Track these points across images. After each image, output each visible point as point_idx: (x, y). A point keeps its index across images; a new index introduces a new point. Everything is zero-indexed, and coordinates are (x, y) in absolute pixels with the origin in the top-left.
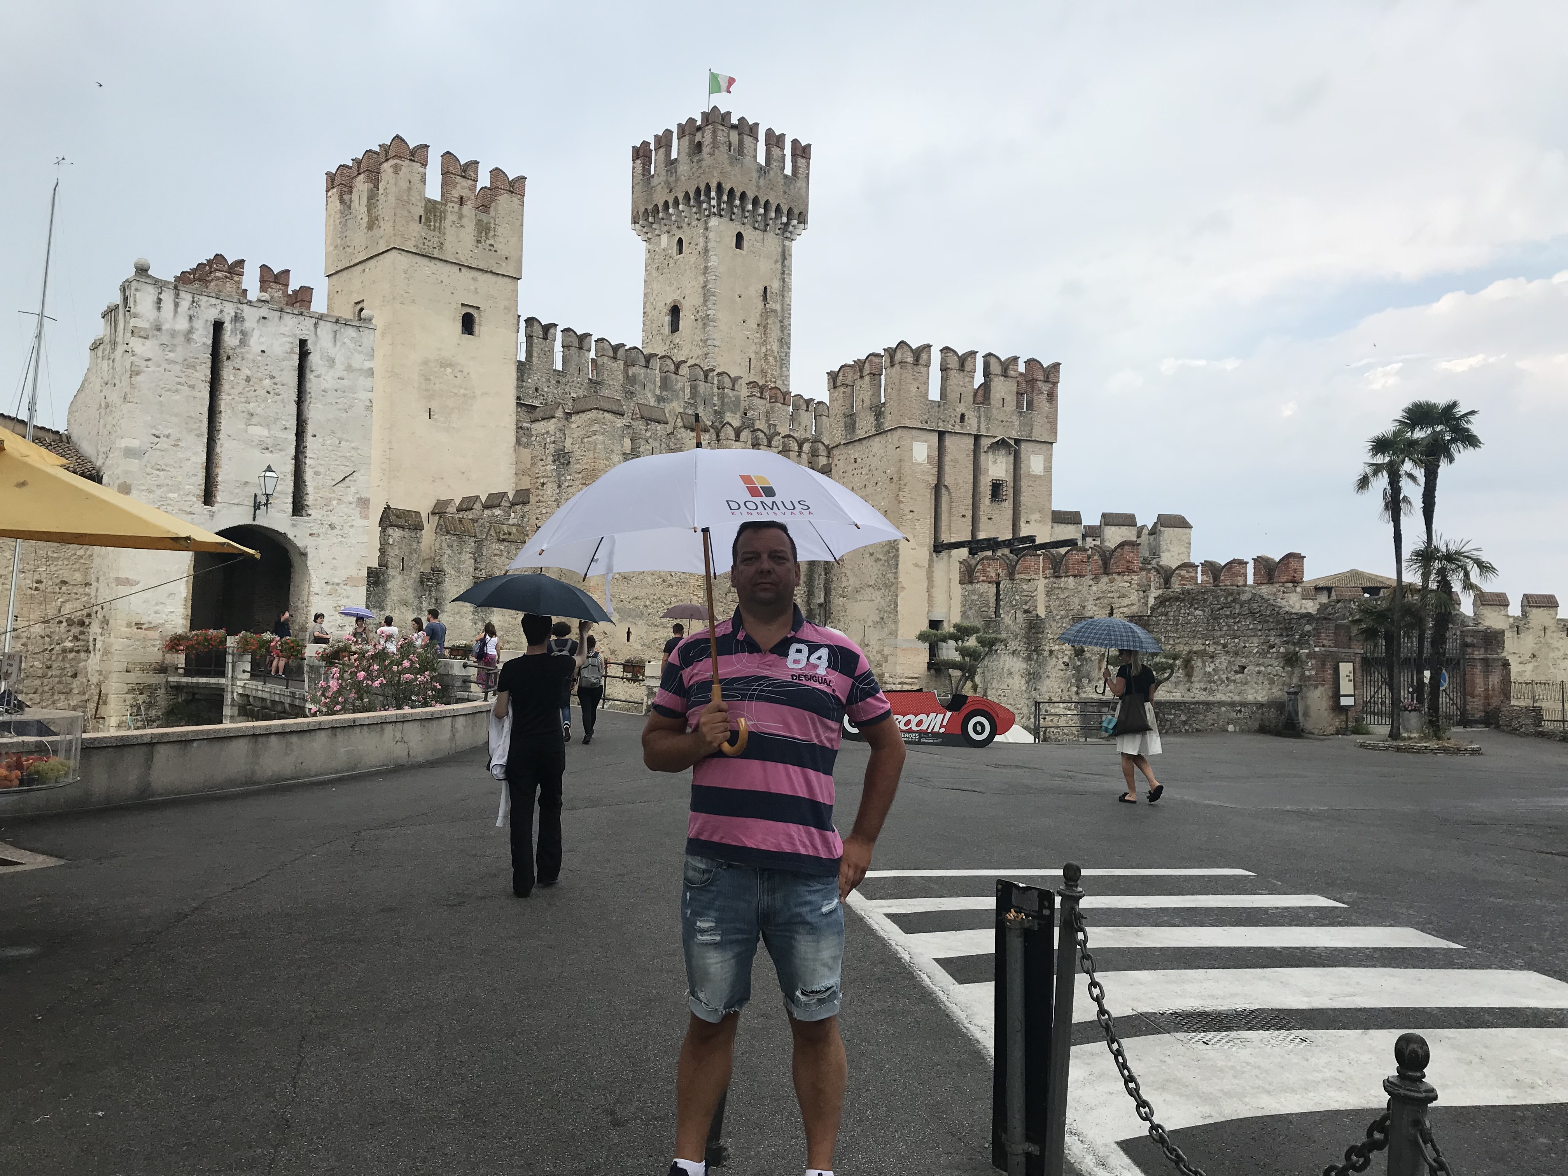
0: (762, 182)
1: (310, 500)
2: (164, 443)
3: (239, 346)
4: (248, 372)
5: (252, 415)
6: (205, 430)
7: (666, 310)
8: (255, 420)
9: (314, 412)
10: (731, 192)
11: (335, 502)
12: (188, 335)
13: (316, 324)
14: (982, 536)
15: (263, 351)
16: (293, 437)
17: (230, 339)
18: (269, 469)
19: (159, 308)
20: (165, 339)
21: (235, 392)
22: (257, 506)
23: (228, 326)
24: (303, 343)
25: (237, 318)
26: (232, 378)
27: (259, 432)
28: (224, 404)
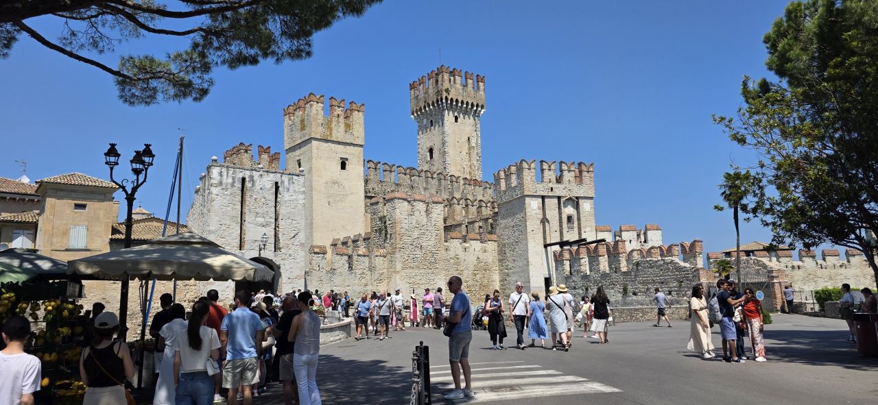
0: (465, 94)
1: (281, 245)
2: (224, 227)
3: (252, 187)
4: (255, 196)
6: (239, 221)
7: (427, 150)
8: (258, 215)
9: (283, 210)
10: (452, 99)
11: (291, 245)
12: (233, 184)
13: (281, 176)
14: (565, 239)
16: (274, 221)
18: (265, 234)
19: (221, 176)
20: (224, 186)
21: (250, 205)
22: (260, 250)
24: (277, 183)
25: (252, 177)
26: (249, 199)
28: (246, 210)
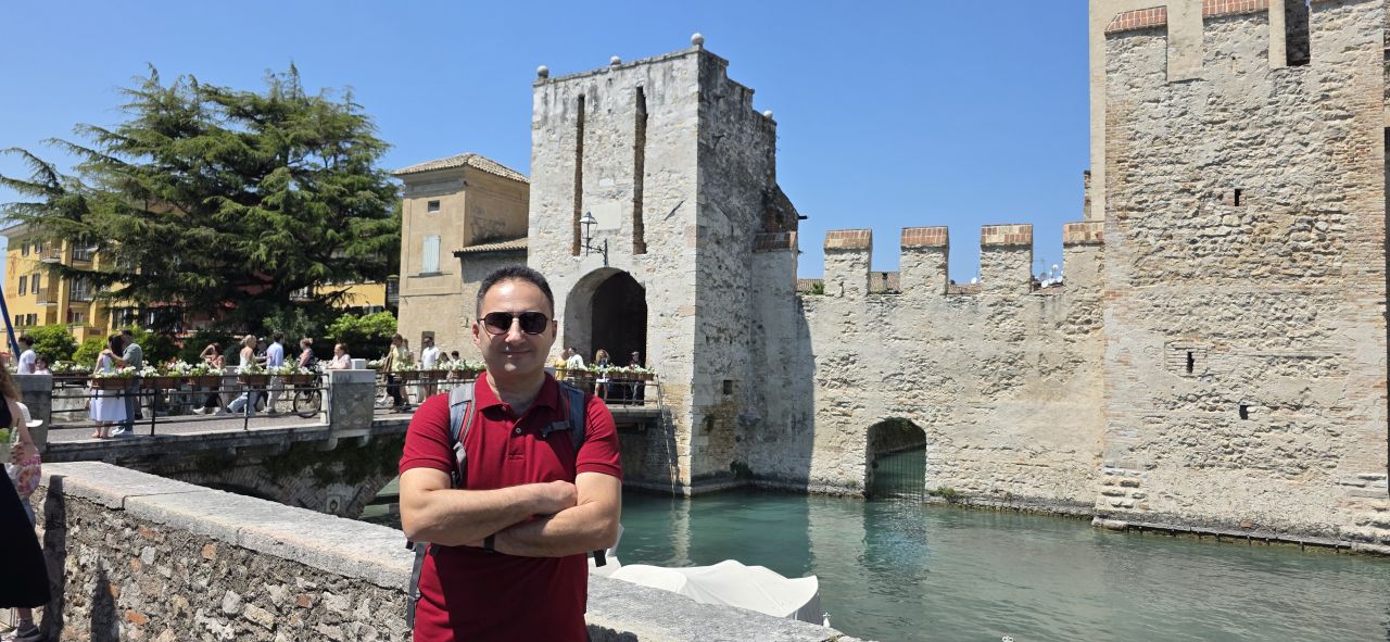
1: (647, 237)
2: (549, 211)
3: (594, 112)
4: (599, 132)
5: (602, 169)
6: (573, 193)
8: (604, 175)
9: (650, 153)
11: (667, 235)
12: (564, 119)
13: (649, 70)
15: (609, 110)
16: (631, 181)
17: (589, 109)
19: (546, 103)
20: (550, 124)
21: (591, 153)
23: (586, 98)
24: (640, 90)
25: (594, 89)
26: (589, 142)
27: (607, 184)
28: (585, 166)
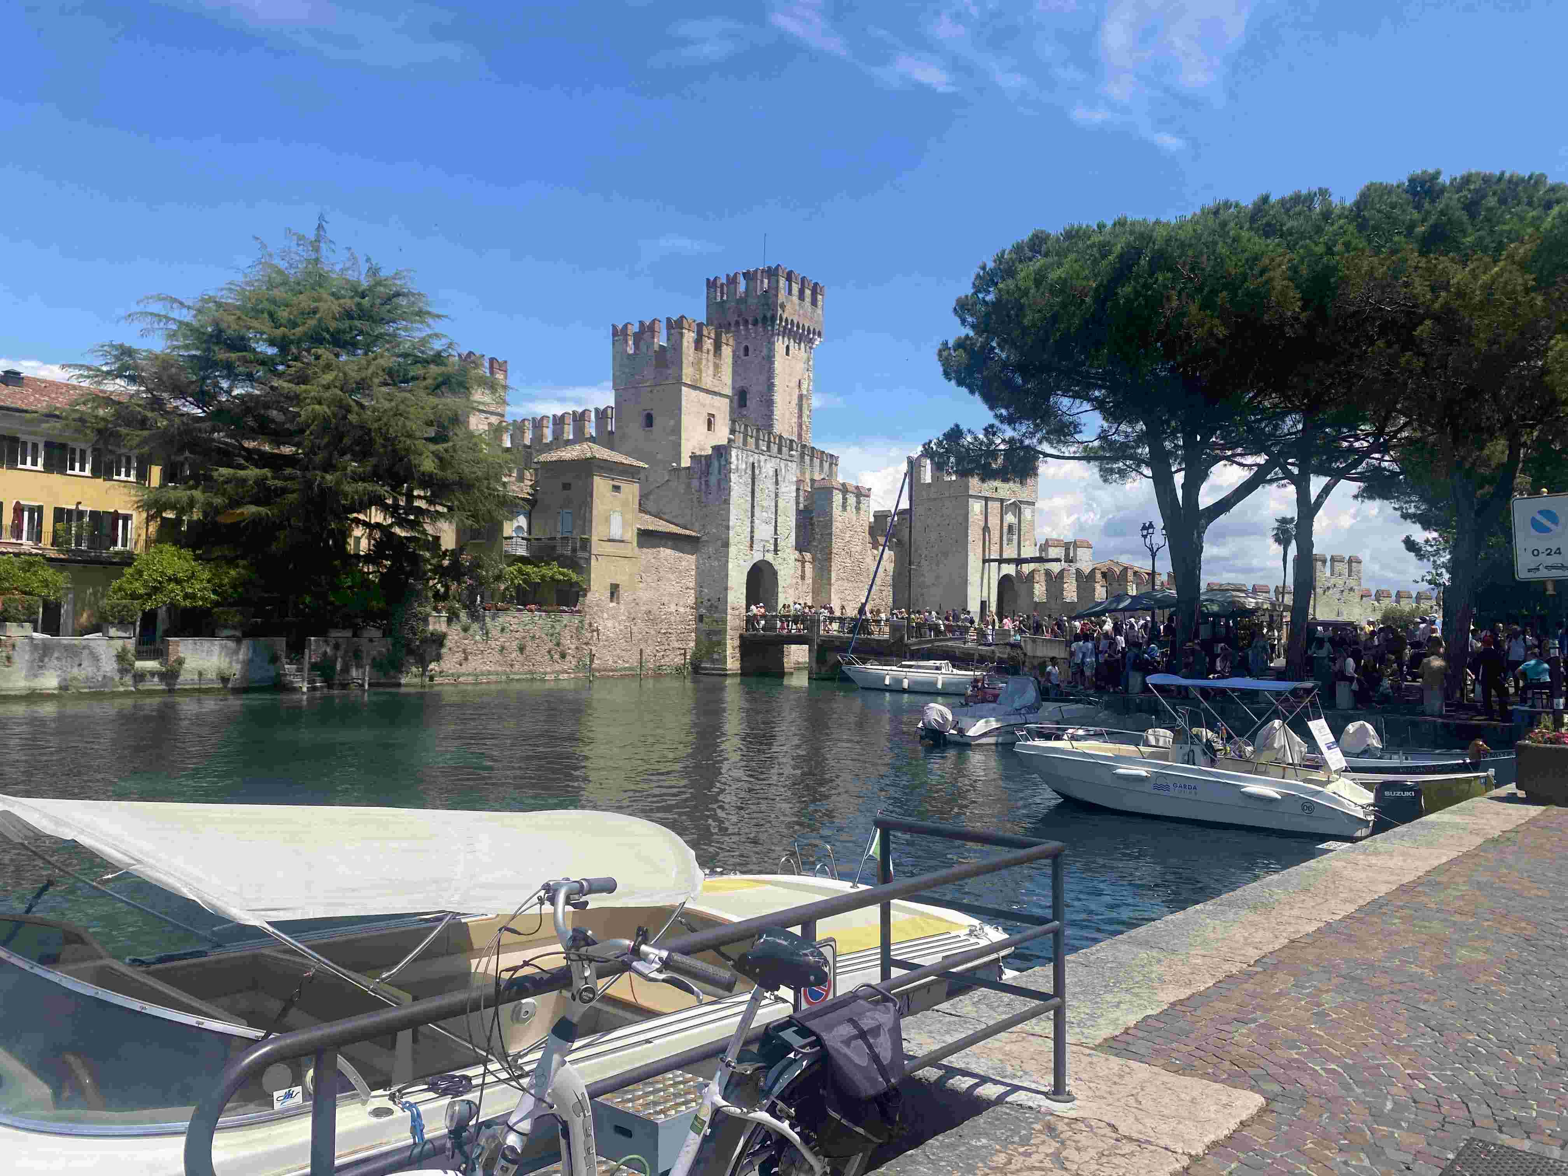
0: (801, 312)
1: (779, 547)
2: (739, 523)
3: (759, 474)
4: (762, 485)
5: (763, 507)
9: (780, 504)
10: (787, 320)
11: (785, 548)
14: (1005, 556)
15: (765, 476)
17: (756, 472)
18: (768, 533)
19: (737, 459)
20: (739, 473)
21: (758, 496)
22: (764, 551)
23: (755, 465)
24: (776, 470)
26: (758, 490)
27: (765, 515)
28: (755, 502)
